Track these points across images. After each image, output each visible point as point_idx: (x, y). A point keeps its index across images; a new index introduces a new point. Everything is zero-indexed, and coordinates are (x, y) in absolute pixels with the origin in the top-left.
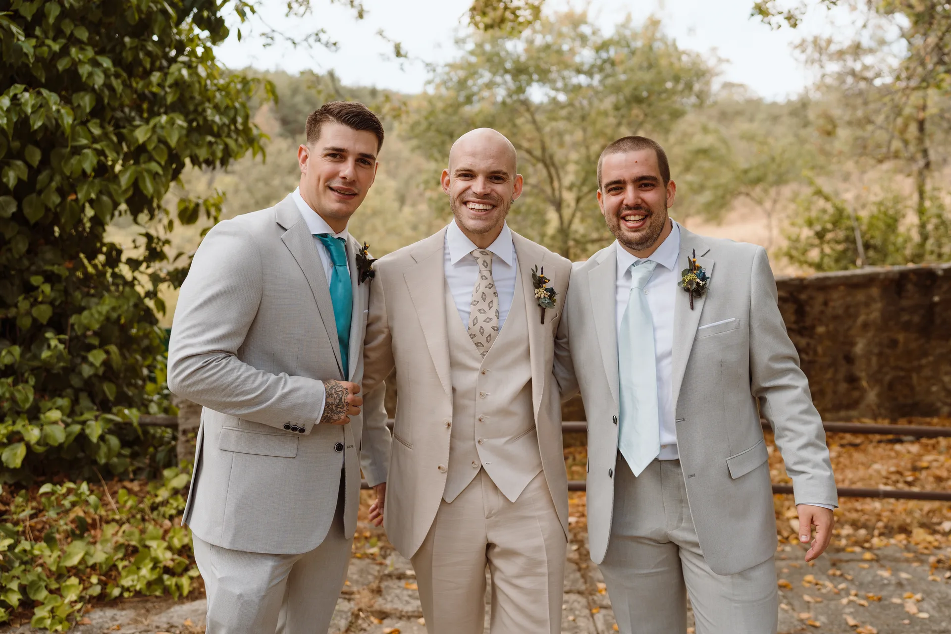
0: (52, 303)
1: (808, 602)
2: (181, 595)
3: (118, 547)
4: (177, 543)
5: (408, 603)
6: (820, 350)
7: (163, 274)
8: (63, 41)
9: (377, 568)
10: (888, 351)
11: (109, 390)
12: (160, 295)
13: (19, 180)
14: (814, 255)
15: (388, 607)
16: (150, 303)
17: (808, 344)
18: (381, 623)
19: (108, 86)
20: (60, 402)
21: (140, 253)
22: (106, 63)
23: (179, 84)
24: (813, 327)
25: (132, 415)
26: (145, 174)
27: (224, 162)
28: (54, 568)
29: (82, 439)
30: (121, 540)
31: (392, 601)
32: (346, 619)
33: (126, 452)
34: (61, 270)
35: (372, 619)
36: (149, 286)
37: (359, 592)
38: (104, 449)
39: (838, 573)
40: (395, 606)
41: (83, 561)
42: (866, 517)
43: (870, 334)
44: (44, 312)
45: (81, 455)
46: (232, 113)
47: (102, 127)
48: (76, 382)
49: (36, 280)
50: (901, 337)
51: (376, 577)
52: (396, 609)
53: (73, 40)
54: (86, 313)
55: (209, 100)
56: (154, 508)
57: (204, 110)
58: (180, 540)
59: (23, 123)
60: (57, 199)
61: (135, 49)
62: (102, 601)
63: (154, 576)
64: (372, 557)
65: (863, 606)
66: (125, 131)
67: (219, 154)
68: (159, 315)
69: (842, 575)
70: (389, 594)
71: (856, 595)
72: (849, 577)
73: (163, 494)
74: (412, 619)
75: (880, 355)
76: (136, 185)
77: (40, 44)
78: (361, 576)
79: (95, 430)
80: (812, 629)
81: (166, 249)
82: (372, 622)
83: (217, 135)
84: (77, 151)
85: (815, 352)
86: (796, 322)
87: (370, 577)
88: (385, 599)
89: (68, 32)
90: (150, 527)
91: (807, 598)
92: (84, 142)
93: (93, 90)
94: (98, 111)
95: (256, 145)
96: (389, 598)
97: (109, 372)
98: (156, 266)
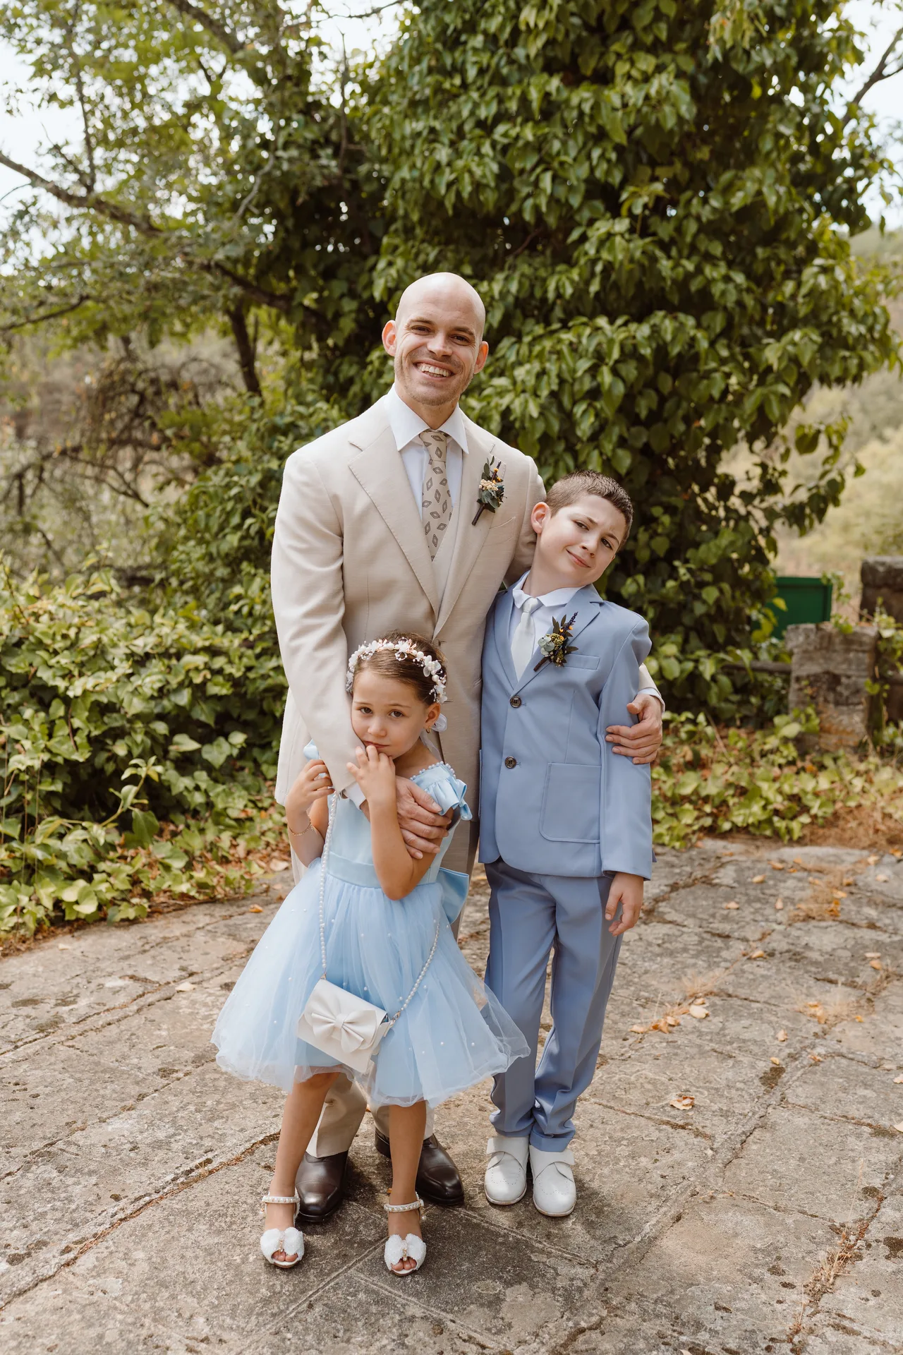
0: (668, 535)
2: (791, 840)
3: (729, 785)
4: (786, 789)
7: (778, 508)
8: (696, 259)
11: (720, 631)
12: (773, 534)
13: (650, 411)
16: (762, 541)
19: (740, 304)
20: (673, 637)
21: (754, 485)
22: (740, 278)
23: (814, 293)
25: (745, 656)
26: (773, 398)
27: (857, 379)
28: (669, 794)
29: (694, 677)
30: (732, 779)
33: (735, 698)
34: (678, 502)
36: (764, 523)
38: (715, 689)
41: (696, 792)
44: (661, 545)
45: (689, 696)
46: (870, 320)
47: (729, 347)
48: (687, 620)
49: (657, 511)
53: (708, 258)
54: (703, 548)
55: (844, 307)
56: (763, 755)
57: (840, 320)
58: (792, 786)
59: (661, 350)
60: (682, 427)
61: (768, 260)
62: (712, 831)
63: (763, 817)
66: (752, 350)
67: (854, 370)
68: (770, 556)
73: (772, 742)
76: (761, 410)
77: (677, 265)
79: (708, 668)
81: (782, 481)
83: (852, 349)
84: (707, 375)
89: (702, 248)
90: (759, 772)
92: (713, 365)
93: (725, 308)
94: (727, 332)
95: (893, 356)
97: (718, 612)
98: (770, 500)
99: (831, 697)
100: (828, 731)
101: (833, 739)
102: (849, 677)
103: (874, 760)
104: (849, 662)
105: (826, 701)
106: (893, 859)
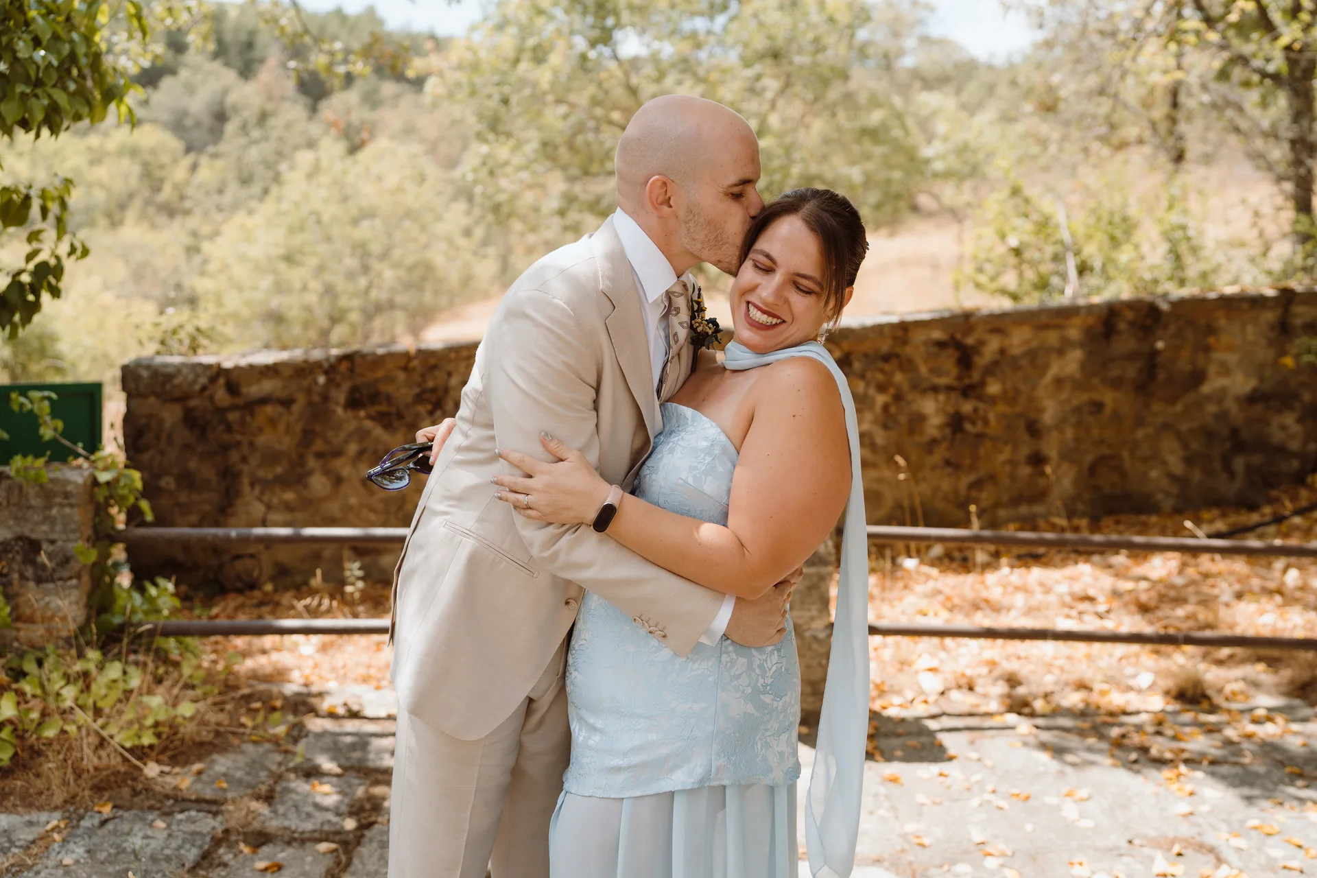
1: (922, 805)
5: (309, 815)
6: (991, 417)
9: (278, 758)
10: (1089, 419)
14: (1010, 280)
15: (274, 825)
17: (976, 410)
18: (254, 852)
24: (982, 384)
31: (284, 815)
32: (201, 847)
35: (242, 846)
37: (234, 801)
39: (974, 755)
40: (287, 823)
42: (1031, 667)
43: (1064, 395)
50: (1109, 397)
51: (271, 773)
52: (286, 828)
64: (275, 741)
65: (1000, 808)
69: (979, 760)
70: (283, 803)
71: (994, 792)
72: (989, 763)
74: (308, 844)
75: (1079, 424)
78: (248, 774)
80: (918, 848)
82: (241, 852)
85: (986, 421)
86: (959, 378)
87: (263, 774)
88: (275, 812)
91: (921, 798)
95: (119, 101)
96: (281, 809)
99: (29, 572)
100: (31, 620)
101: (37, 632)
102: (53, 542)
103: (93, 655)
104: (52, 521)
105: (23, 577)
106: (96, 821)
